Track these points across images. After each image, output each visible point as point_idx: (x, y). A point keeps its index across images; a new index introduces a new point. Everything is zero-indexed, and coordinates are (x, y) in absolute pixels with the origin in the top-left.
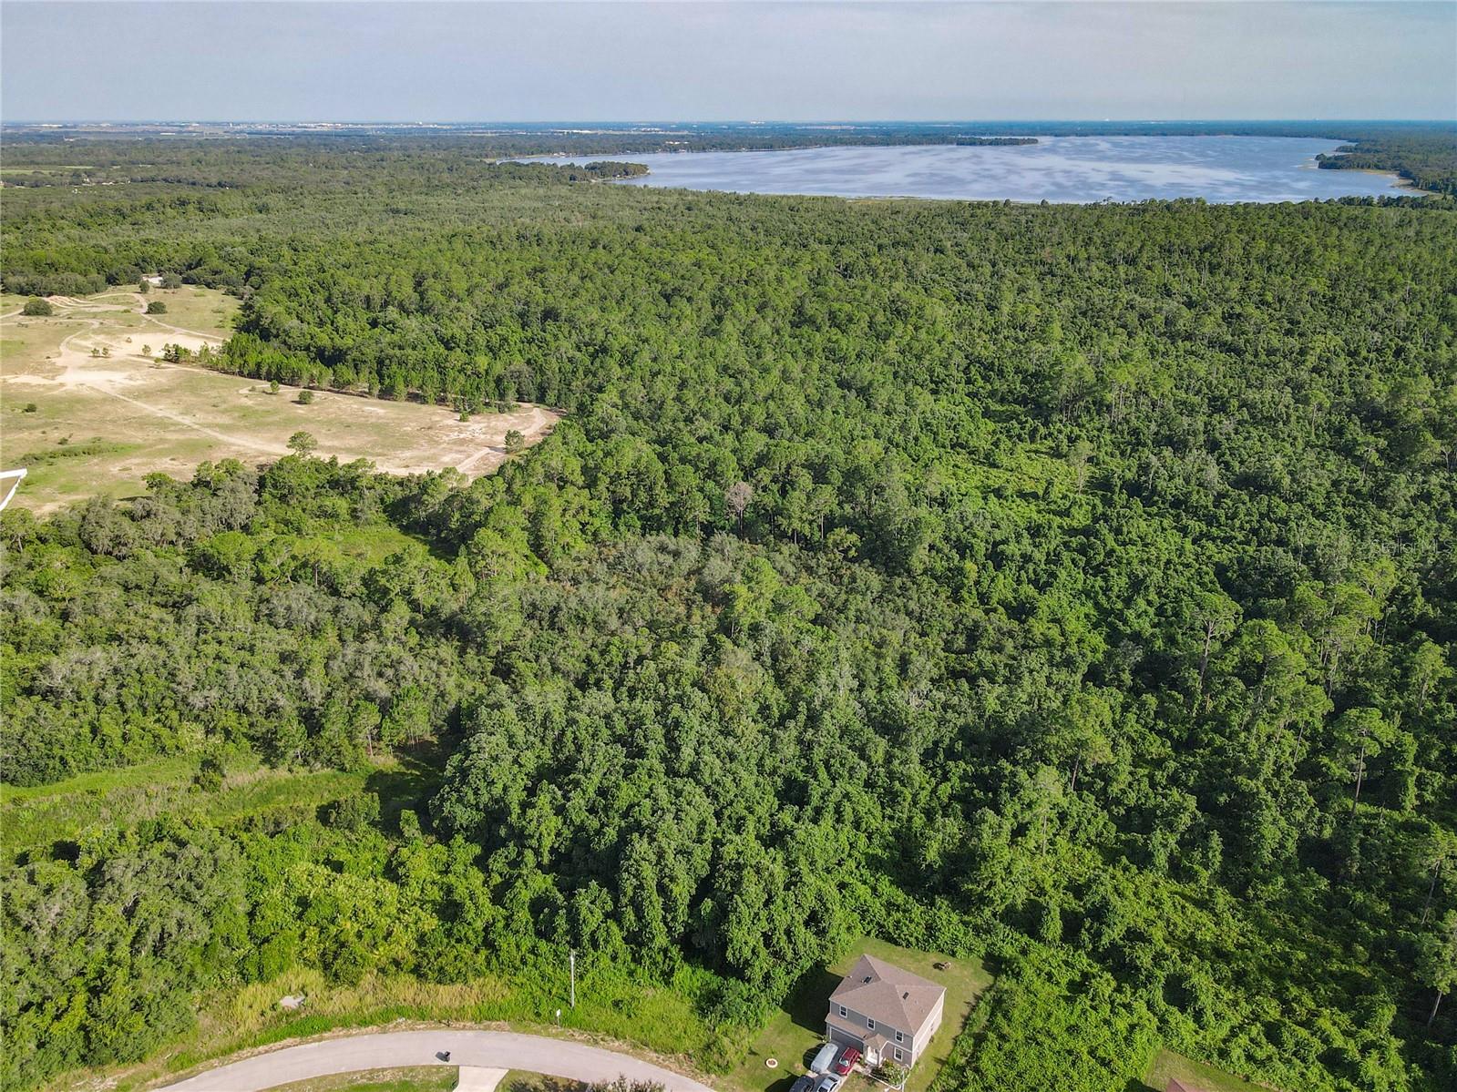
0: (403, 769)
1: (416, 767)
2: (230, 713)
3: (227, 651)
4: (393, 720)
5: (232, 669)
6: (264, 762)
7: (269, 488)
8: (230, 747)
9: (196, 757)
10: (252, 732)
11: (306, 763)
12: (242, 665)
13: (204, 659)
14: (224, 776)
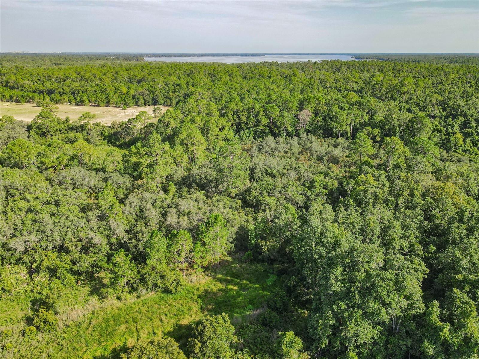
0: (220, 286)
1: (228, 282)
2: (49, 253)
3: (37, 206)
4: (204, 244)
5: (45, 217)
6: (91, 293)
7: (34, 129)
8: (56, 283)
9: (23, 297)
10: (76, 268)
11: (134, 289)
12: (53, 214)
13: (18, 212)
14: (56, 313)
